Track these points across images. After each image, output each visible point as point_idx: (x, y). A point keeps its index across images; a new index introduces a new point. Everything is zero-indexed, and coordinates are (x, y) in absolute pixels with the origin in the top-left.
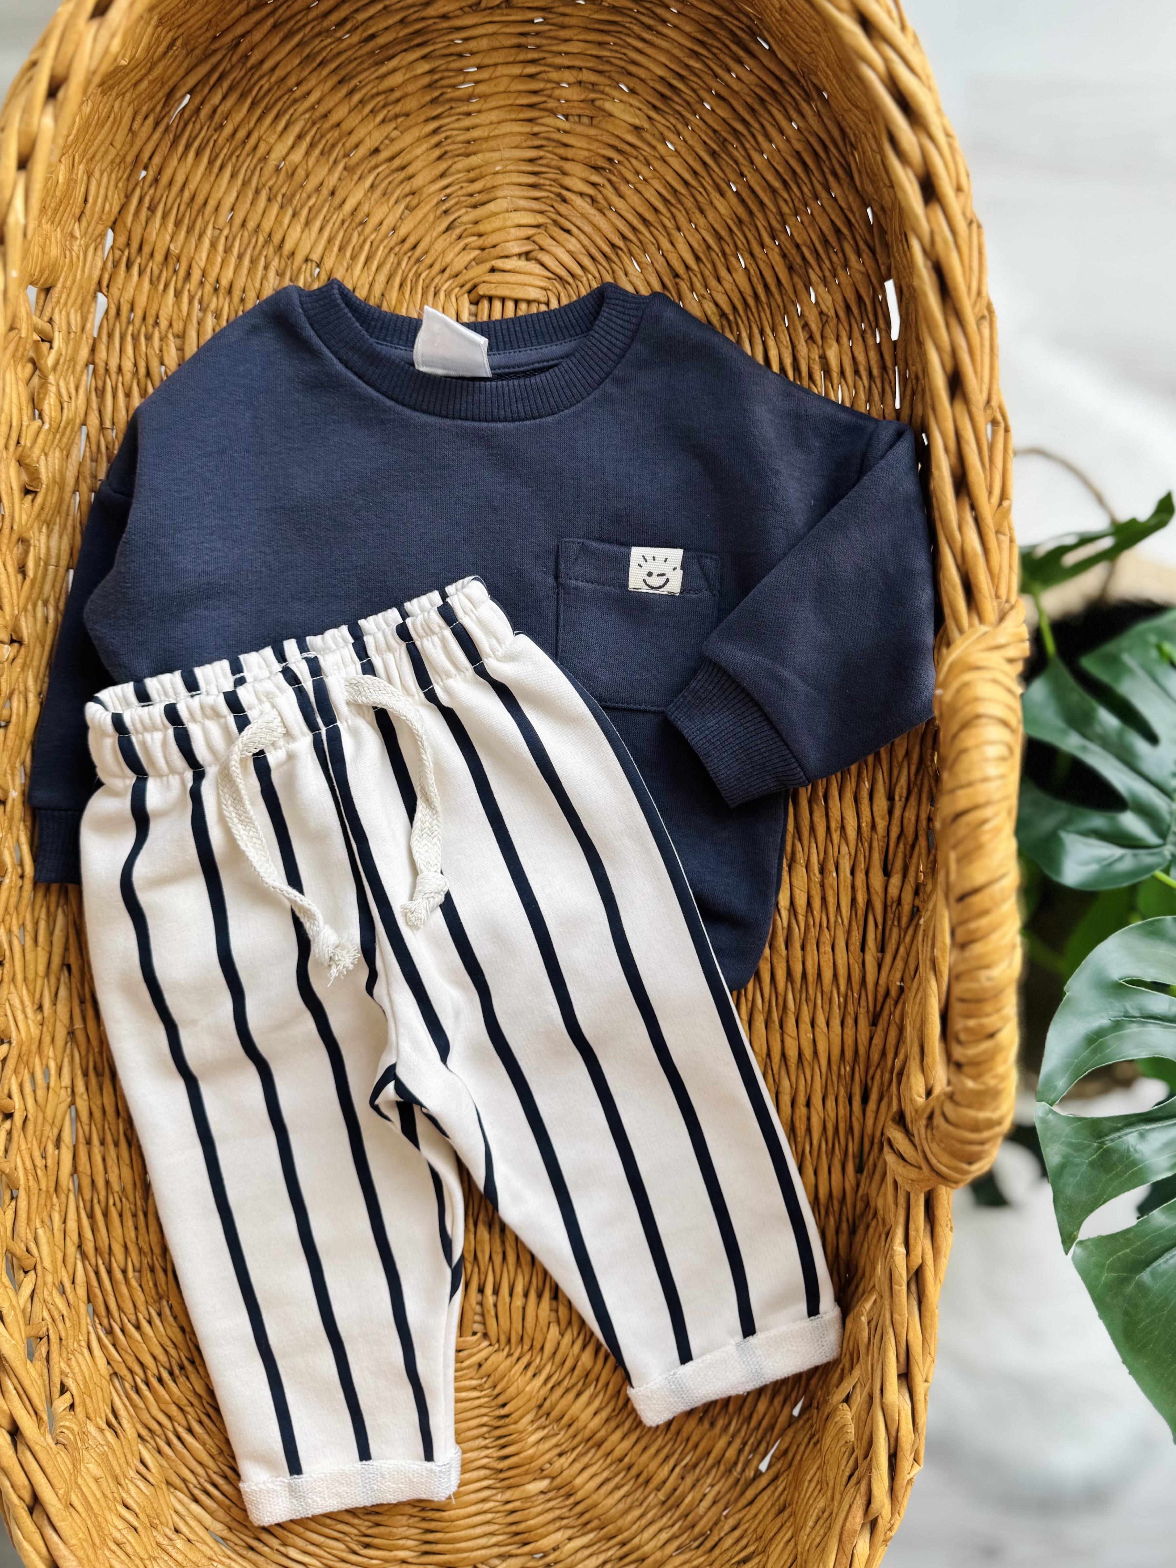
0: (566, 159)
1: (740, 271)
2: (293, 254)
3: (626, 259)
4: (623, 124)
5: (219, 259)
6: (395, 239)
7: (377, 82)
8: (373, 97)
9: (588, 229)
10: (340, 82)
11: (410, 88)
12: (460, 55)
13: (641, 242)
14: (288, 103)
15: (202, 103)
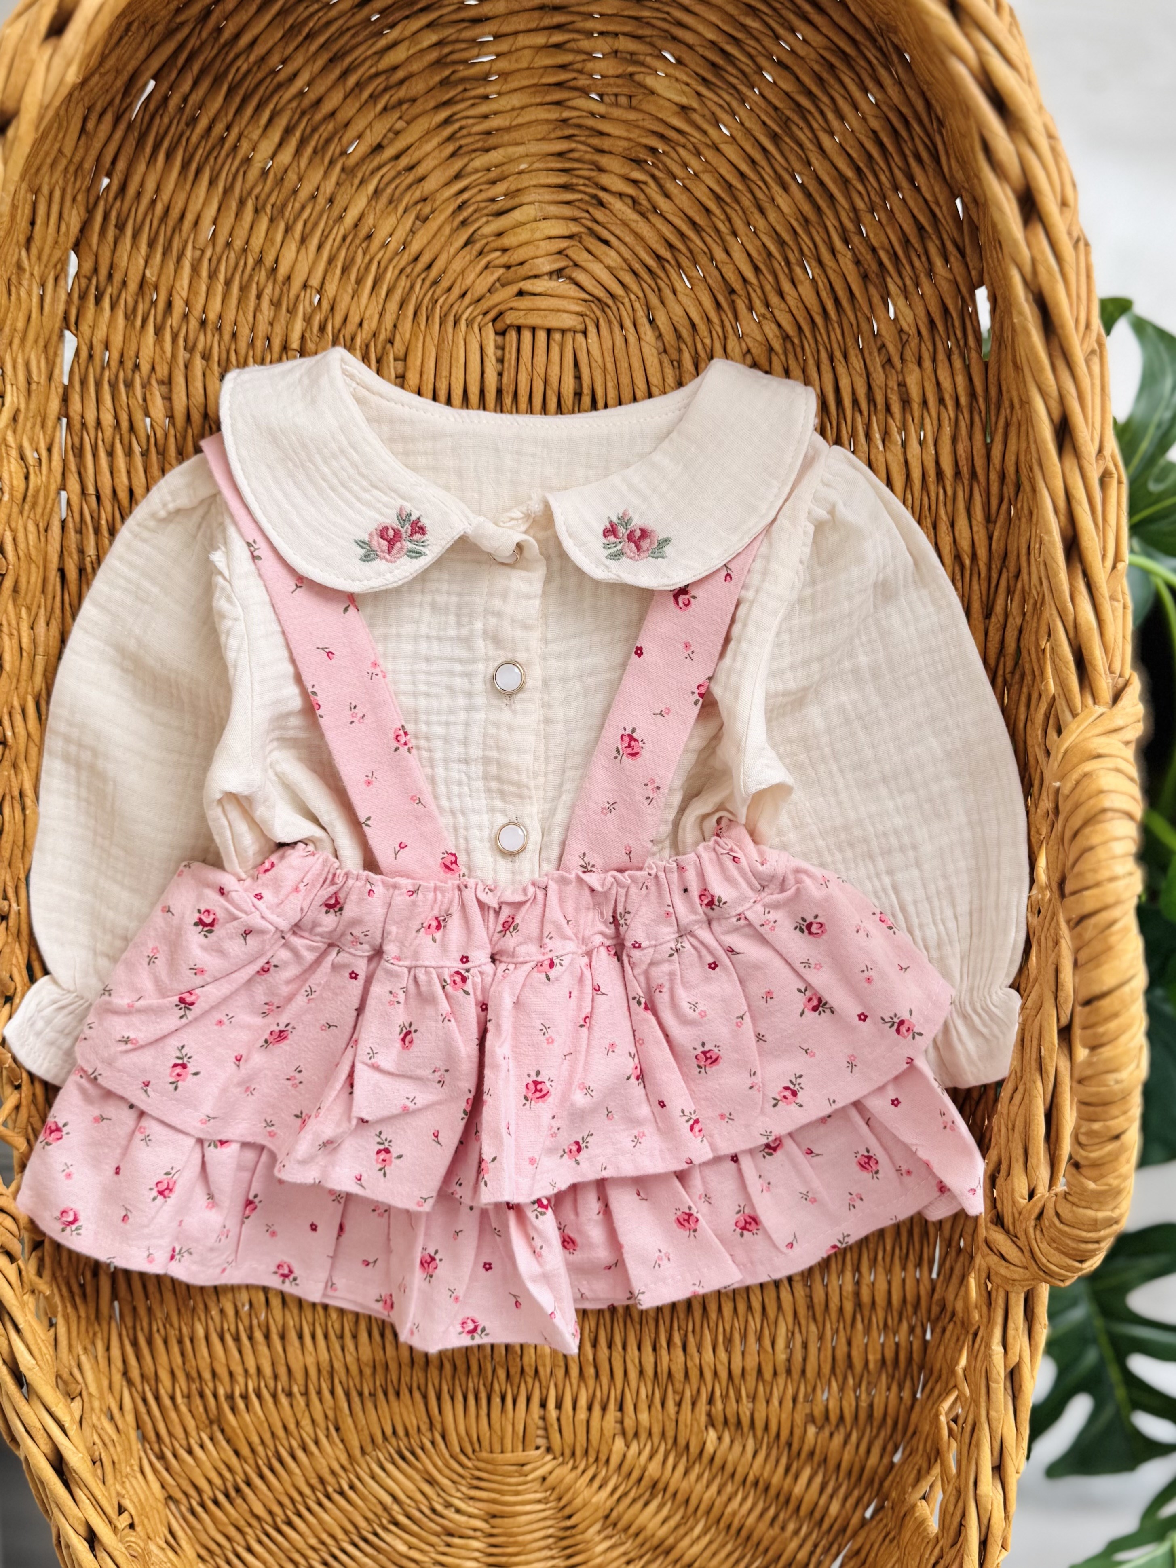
0: (601, 151)
1: (807, 283)
2: (289, 278)
3: (674, 275)
4: (667, 103)
5: (204, 288)
6: (406, 257)
7: (375, 59)
8: (371, 79)
9: (629, 239)
10: (331, 62)
11: (415, 67)
12: (473, 22)
13: (691, 251)
14: (272, 87)
15: (170, 91)
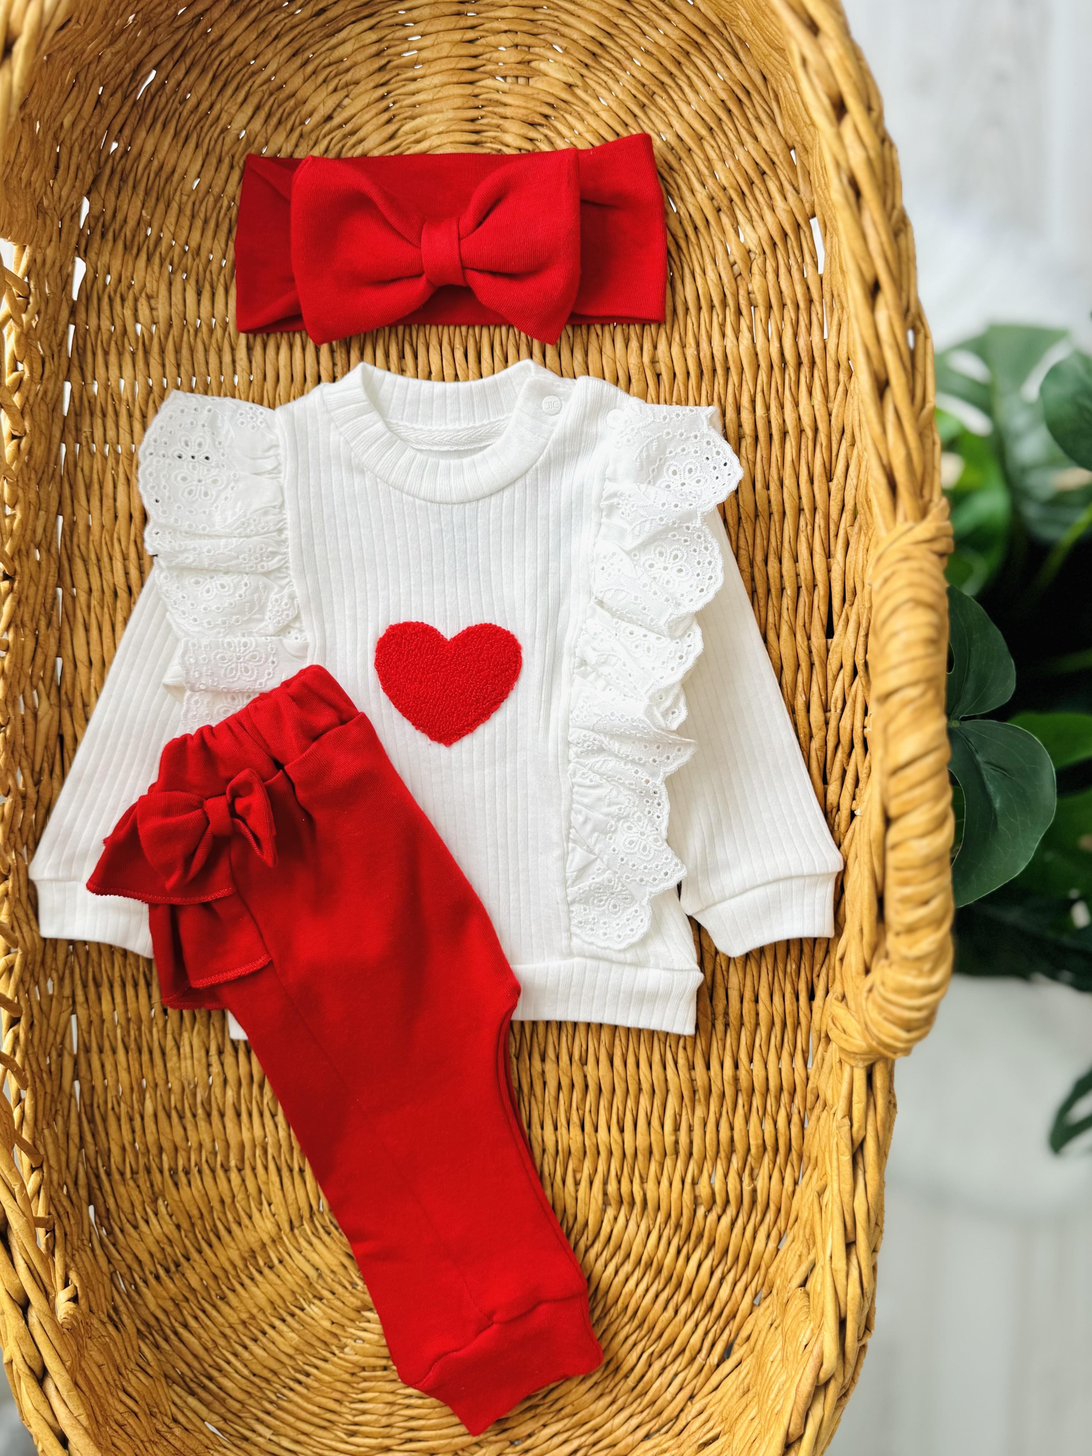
0: (506, 118)
4: (557, 82)
7: (328, 53)
8: (325, 67)
10: (294, 55)
11: (359, 57)
12: (403, 25)
14: (247, 76)
15: (167, 78)
